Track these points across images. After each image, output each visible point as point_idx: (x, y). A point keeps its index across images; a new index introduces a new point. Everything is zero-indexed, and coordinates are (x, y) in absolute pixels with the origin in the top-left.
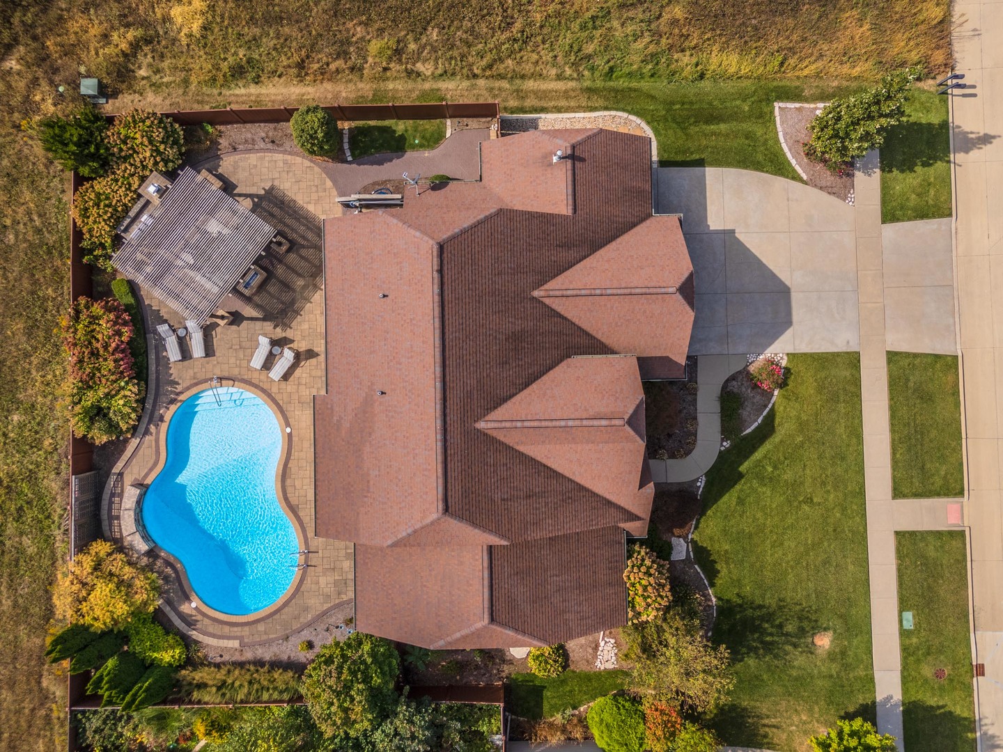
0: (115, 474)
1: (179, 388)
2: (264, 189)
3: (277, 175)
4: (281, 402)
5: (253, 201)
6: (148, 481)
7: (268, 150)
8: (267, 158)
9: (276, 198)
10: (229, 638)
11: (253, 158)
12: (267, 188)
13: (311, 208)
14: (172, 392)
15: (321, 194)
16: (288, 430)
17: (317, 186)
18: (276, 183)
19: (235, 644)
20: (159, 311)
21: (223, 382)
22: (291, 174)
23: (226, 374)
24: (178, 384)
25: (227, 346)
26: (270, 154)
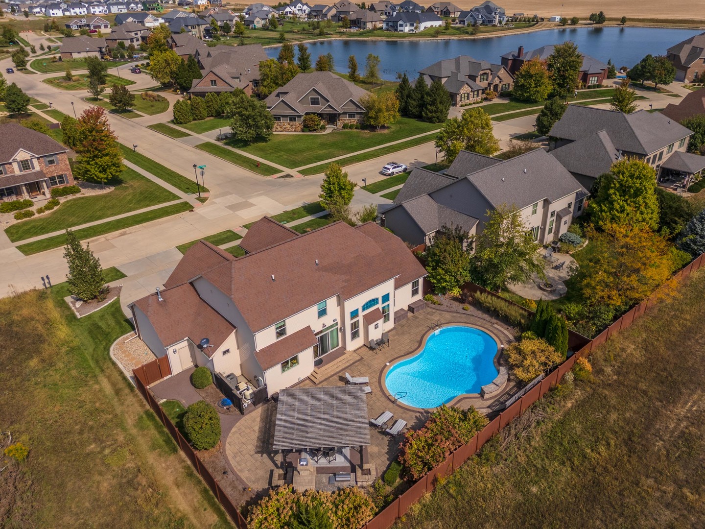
0: (492, 409)
1: (418, 415)
2: (262, 456)
3: (247, 456)
4: (378, 374)
5: (274, 456)
6: (477, 395)
7: (233, 472)
8: (239, 468)
9: (263, 447)
10: (498, 329)
11: (244, 476)
12: (260, 455)
13: (257, 428)
14: (423, 416)
15: (244, 429)
16: (388, 364)
17: (240, 434)
18: (253, 452)
19: (495, 326)
20: (386, 453)
21: (393, 400)
22: (241, 450)
23: (388, 402)
24: (416, 417)
25: (373, 411)
26: (235, 468)
